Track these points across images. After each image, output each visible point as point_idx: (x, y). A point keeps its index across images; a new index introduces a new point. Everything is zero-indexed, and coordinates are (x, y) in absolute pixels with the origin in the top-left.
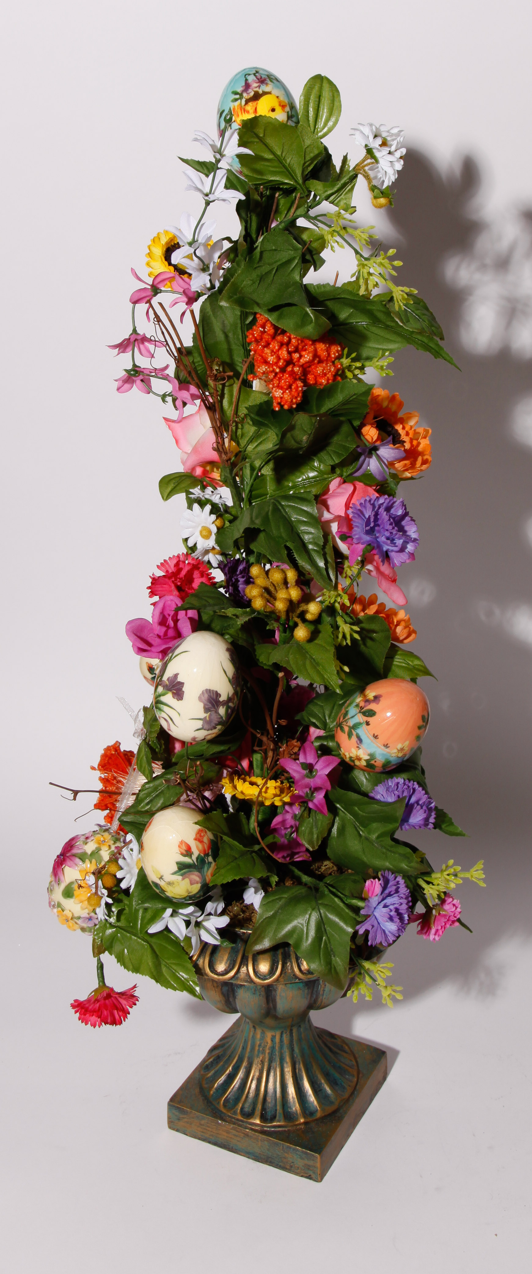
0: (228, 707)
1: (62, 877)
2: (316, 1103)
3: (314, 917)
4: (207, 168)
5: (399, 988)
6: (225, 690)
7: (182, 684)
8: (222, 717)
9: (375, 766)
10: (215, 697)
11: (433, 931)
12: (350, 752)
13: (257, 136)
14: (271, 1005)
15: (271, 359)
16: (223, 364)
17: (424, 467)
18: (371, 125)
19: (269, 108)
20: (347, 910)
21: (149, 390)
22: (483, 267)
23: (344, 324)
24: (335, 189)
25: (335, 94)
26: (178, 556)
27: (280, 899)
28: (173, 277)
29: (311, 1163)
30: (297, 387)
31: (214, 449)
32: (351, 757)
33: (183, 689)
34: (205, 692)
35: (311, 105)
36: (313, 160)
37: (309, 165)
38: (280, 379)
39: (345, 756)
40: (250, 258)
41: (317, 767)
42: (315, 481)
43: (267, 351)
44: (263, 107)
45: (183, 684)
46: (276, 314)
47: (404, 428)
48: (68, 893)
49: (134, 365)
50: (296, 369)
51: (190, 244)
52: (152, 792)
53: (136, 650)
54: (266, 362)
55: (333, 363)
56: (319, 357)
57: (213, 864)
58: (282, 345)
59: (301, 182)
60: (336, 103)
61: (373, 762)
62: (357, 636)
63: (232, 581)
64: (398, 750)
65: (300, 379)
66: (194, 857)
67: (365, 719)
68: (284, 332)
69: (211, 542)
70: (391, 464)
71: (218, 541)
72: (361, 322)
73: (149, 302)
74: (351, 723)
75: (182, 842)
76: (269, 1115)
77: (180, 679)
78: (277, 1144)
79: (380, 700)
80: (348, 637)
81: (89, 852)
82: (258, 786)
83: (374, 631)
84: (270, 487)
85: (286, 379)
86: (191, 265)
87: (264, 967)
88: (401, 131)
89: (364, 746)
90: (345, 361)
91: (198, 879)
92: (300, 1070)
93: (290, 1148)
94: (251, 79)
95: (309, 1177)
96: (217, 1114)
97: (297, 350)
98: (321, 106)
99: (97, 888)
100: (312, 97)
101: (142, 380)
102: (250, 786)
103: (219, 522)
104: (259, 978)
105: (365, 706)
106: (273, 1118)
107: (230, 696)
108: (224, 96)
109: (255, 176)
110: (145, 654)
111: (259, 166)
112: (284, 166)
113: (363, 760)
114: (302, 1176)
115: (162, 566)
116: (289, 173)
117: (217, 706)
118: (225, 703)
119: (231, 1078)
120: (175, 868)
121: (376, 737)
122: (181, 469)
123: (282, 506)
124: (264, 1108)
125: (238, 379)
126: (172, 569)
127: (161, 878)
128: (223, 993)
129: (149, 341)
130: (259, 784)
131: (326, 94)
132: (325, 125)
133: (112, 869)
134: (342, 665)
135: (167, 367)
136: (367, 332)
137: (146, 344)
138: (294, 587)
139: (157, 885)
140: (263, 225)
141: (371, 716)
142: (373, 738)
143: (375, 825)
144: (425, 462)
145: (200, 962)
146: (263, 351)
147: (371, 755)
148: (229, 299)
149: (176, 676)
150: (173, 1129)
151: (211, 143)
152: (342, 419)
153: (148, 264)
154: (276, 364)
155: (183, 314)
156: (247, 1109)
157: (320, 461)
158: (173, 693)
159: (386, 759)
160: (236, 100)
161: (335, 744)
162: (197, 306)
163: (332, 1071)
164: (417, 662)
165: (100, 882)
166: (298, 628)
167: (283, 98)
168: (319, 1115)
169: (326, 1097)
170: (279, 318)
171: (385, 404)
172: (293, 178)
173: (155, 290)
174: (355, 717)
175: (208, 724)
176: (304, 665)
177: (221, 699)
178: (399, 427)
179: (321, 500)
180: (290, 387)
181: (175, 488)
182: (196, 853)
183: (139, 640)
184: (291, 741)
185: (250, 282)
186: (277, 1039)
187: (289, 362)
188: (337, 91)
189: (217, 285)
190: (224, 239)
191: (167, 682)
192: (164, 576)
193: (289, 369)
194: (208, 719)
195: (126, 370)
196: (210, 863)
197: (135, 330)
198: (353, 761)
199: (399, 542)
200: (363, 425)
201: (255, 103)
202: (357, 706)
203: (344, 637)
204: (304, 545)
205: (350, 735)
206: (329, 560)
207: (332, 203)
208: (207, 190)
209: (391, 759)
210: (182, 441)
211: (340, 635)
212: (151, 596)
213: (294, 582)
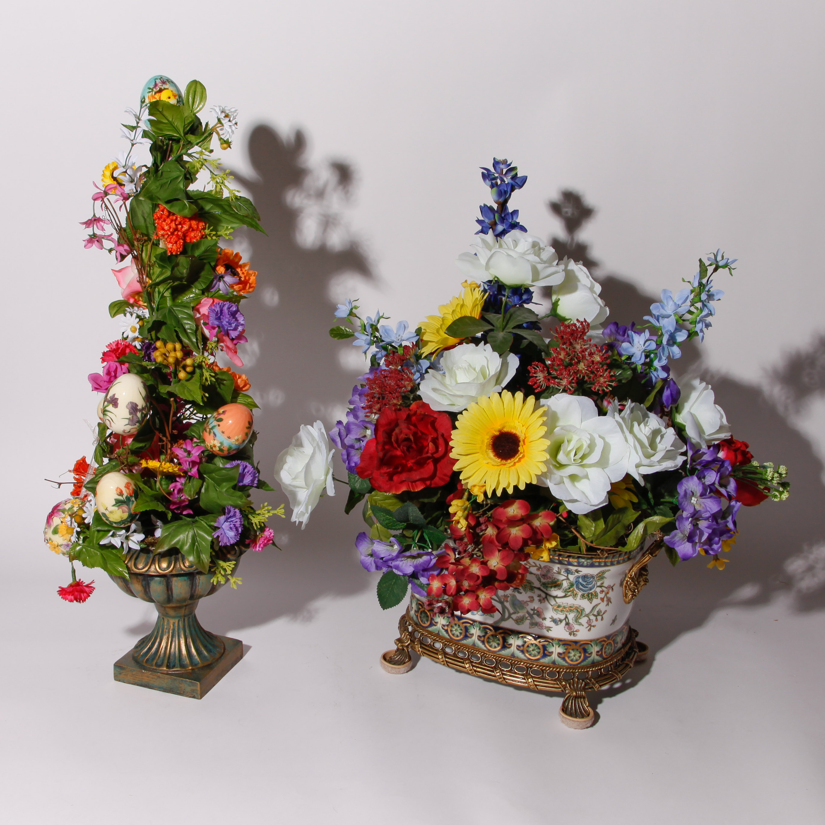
0: (142, 413)
1: (52, 523)
2: (198, 659)
3: (191, 534)
4: (133, 128)
5: (240, 579)
6: (141, 403)
7: (117, 399)
8: (139, 419)
9: (224, 451)
10: (135, 406)
11: (258, 546)
12: (210, 443)
13: (159, 111)
14: (170, 592)
15: (166, 228)
16: (143, 234)
17: (251, 290)
18: (220, 106)
19: (167, 96)
20: (208, 528)
21: (102, 247)
22: (309, 196)
23: (208, 213)
24: (201, 139)
25: (204, 90)
26: (118, 341)
27: (173, 526)
28: (116, 187)
29: (194, 688)
30: (180, 243)
31: (138, 281)
32: (211, 446)
33: (118, 402)
34: (129, 403)
35: (190, 96)
36: (189, 124)
37: (187, 127)
38: (171, 238)
39: (208, 445)
40: (156, 176)
41: (193, 452)
42: (194, 299)
43: (164, 223)
44: (164, 96)
46: (169, 205)
47: (241, 270)
48: (55, 532)
49: (94, 233)
50: (180, 233)
51: (124, 167)
52: (103, 471)
53: (95, 389)
54: (163, 229)
55: (200, 231)
56: (193, 228)
57: (135, 502)
58: (172, 221)
59: (183, 135)
60: (204, 96)
61: (222, 447)
62: (213, 379)
63: (147, 353)
64: (236, 441)
65: (182, 239)
66: (124, 496)
67: (218, 423)
68: (174, 214)
69: (137, 334)
70: (231, 286)
71: (140, 333)
72: (217, 211)
73: (103, 200)
74: (210, 426)
75: (118, 488)
76: (172, 665)
77: (116, 397)
78: (175, 679)
79: (226, 414)
80: (209, 379)
81: (67, 509)
83: (225, 380)
84: (169, 303)
85: (174, 239)
86: (124, 179)
87: (164, 565)
88: (236, 110)
89: (217, 438)
90: (207, 231)
91: (127, 510)
92: (189, 642)
93: (183, 681)
94: (158, 81)
95: (194, 697)
96: (142, 667)
97: (180, 223)
98: (196, 97)
99: (71, 523)
100: (191, 92)
101: (98, 241)
103: (141, 323)
104: (162, 570)
105: (218, 417)
106: (174, 666)
107: (143, 406)
108: (144, 90)
109: (159, 132)
110: (98, 390)
111: (161, 126)
112: (174, 127)
113: (217, 447)
114: (190, 697)
115: (109, 346)
116: (176, 130)
117: (137, 412)
118: (141, 410)
119: (150, 649)
120: (114, 503)
121: (223, 432)
122: (121, 298)
123: (174, 310)
124: (168, 662)
125: (150, 241)
126: (114, 347)
127: (106, 509)
128: (142, 586)
129: (102, 220)
131: (199, 90)
132: (198, 106)
133: (80, 513)
134: (204, 392)
135: (112, 234)
136: (221, 218)
137: (101, 223)
138: (179, 351)
139: (104, 514)
140: (164, 159)
141: (221, 422)
142: (222, 434)
143: (224, 484)
144: (250, 287)
145: (129, 565)
146: (162, 223)
147: (221, 443)
148: (144, 196)
149: (114, 395)
150: (117, 680)
151: (134, 113)
152: (205, 261)
153: (102, 180)
154: (169, 230)
155: (121, 207)
156: (159, 662)
157: (196, 288)
158: (113, 405)
159: (230, 446)
160: (150, 92)
161: (203, 440)
162: (128, 203)
163: (208, 645)
164: (250, 400)
165: (73, 520)
166: (181, 372)
167: (175, 92)
168: (200, 665)
169: (205, 657)
170: (171, 207)
171: (231, 258)
172: (178, 133)
173: (106, 193)
174: (213, 423)
175: (131, 421)
176: (184, 392)
177: (138, 408)
178: (239, 270)
179: (196, 309)
180: (176, 243)
181: (118, 310)
182: (125, 495)
183: (95, 385)
184: (179, 441)
185: (155, 187)
186: (176, 625)
187: (176, 229)
188: (205, 89)
189: (139, 190)
190: (143, 166)
191: (109, 399)
193: (176, 233)
194: (131, 419)
195: (89, 235)
196: (133, 501)
197: (94, 215)
198: (212, 448)
199: (233, 325)
200: (216, 266)
201: (159, 94)
202: (214, 417)
203: (206, 379)
204: (185, 330)
205: (210, 433)
206: (199, 338)
207: (200, 147)
208: (132, 138)
209: (232, 446)
210: (122, 283)
211: (204, 378)
212: (102, 363)
213: (179, 349)
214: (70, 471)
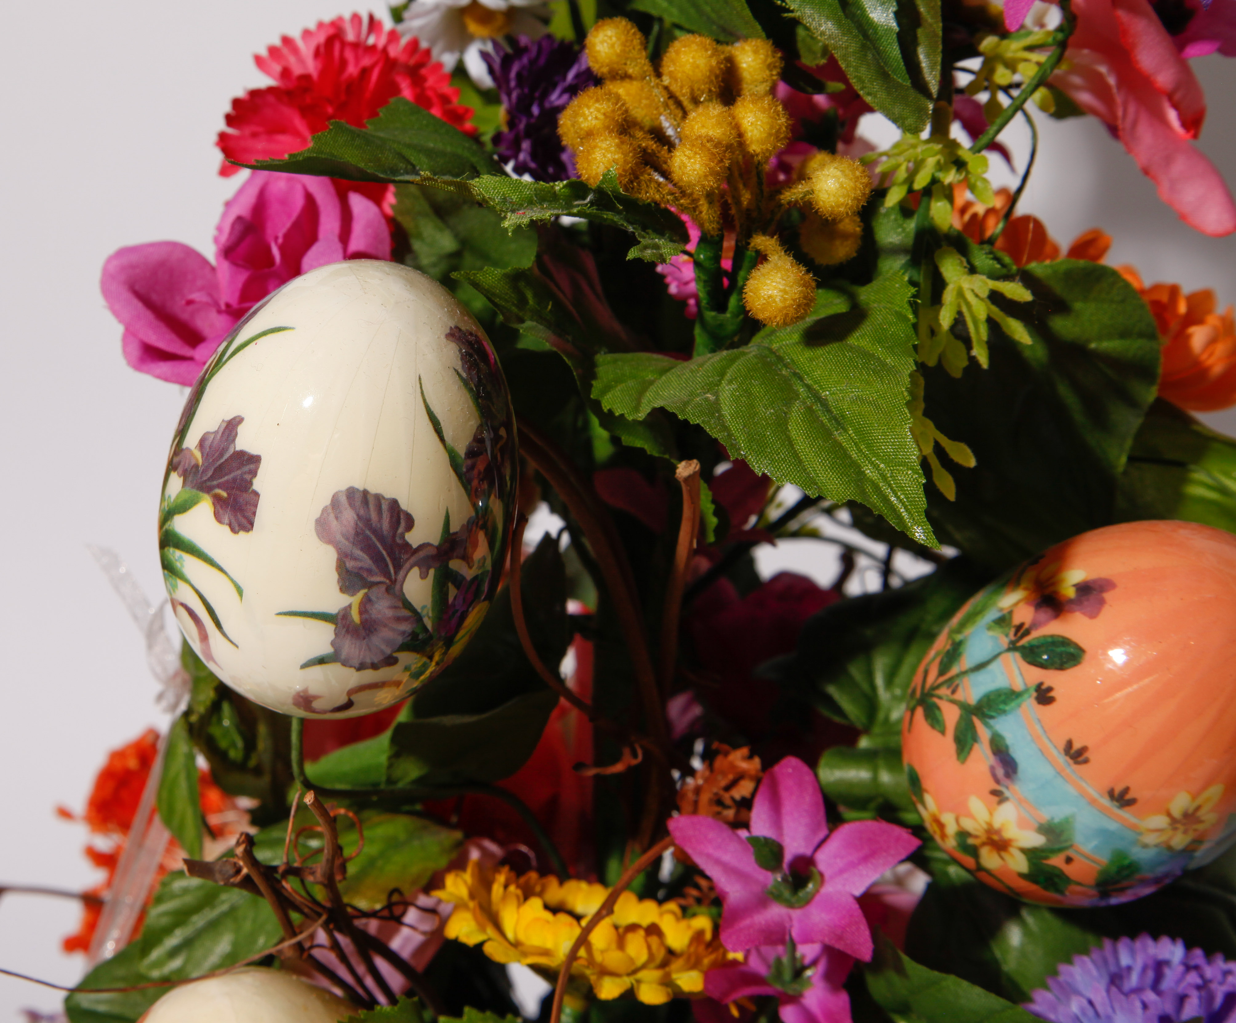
6: (433, 498)
7: (252, 463)
8: (417, 617)
9: (1067, 880)
10: (386, 525)
12: (961, 810)
32: (963, 835)
33: (257, 484)
34: (343, 499)
39: (941, 826)
41: (824, 863)
45: (254, 460)
53: (135, 350)
61: (1056, 861)
62: (1017, 332)
63: (530, 114)
64: (1174, 821)
67: (1036, 675)
77: (246, 442)
79: (1102, 602)
82: (578, 918)
89: (1022, 787)
102: (548, 915)
105: (1035, 625)
107: (455, 528)
110: (165, 367)
113: (1014, 851)
117: (398, 567)
118: (432, 557)
121: (1076, 756)
126: (306, 66)
130: (579, 908)
134: (945, 442)
138: (757, 98)
141: (1061, 667)
142: (1062, 759)
147: (1047, 829)
158: (218, 501)
159: (1119, 855)
161: (903, 780)
166: (764, 268)
174: (993, 666)
175: (359, 641)
176: (781, 424)
177: (414, 538)
183: (149, 315)
184: (726, 754)
191: (198, 454)
192: (270, 90)
194: (355, 616)
198: (974, 851)
202: (1002, 621)
205: (965, 741)
209: (1139, 854)
211: (946, 318)
212: (225, 172)
213: (763, 88)
214: (65, 814)
